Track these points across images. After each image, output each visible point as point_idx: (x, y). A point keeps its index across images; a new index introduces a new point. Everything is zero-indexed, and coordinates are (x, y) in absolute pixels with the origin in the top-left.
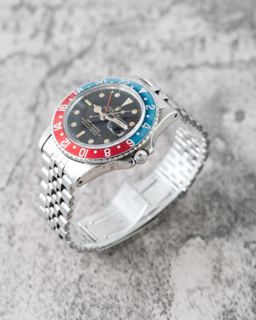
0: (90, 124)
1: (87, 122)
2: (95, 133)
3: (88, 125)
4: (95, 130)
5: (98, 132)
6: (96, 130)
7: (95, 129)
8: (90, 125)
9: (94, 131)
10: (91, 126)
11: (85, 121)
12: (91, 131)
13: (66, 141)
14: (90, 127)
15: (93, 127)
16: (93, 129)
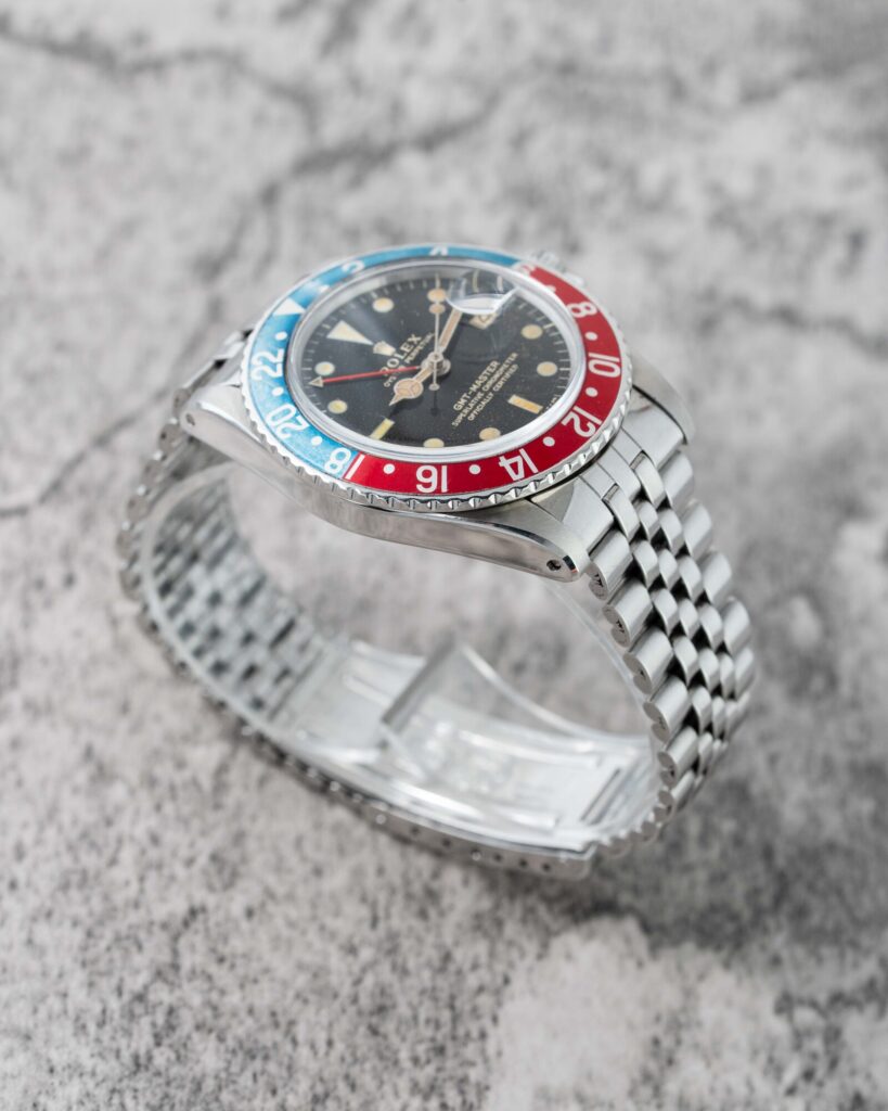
0: (474, 394)
1: (466, 405)
2: (506, 370)
3: (481, 400)
4: (497, 376)
5: (498, 367)
6: (492, 374)
7: (489, 378)
8: (480, 395)
9: (503, 375)
10: (480, 390)
11: (466, 411)
12: (501, 383)
13: (572, 421)
14: (486, 394)
15: (483, 384)
16: (491, 382)
